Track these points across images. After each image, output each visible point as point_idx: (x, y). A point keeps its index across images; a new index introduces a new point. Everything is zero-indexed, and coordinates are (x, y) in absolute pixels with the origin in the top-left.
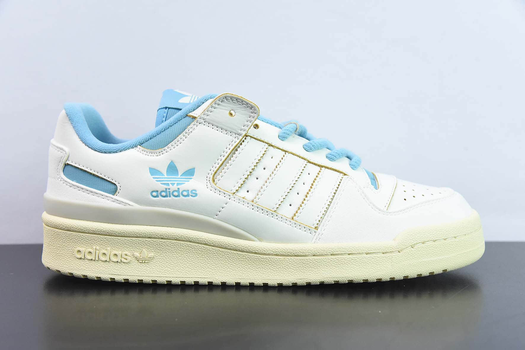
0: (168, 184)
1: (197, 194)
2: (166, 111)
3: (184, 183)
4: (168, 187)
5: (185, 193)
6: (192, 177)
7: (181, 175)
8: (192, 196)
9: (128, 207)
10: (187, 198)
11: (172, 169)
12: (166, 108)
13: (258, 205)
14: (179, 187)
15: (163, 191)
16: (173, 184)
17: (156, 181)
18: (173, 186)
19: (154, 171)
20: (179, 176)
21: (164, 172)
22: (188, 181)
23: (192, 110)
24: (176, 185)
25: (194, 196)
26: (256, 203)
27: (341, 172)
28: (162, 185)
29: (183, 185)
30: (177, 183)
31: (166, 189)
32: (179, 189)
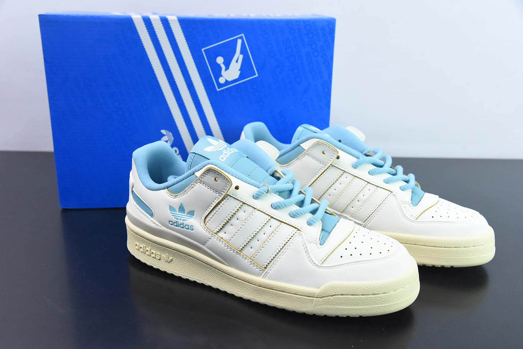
0: (178, 219)
1: (193, 229)
2: (194, 154)
3: (187, 220)
4: (177, 221)
5: (187, 227)
6: (193, 216)
7: (187, 214)
8: (190, 229)
9: (158, 227)
10: (187, 230)
11: (182, 209)
12: (194, 153)
13: (229, 244)
14: (183, 222)
15: (175, 223)
16: (180, 219)
17: (172, 216)
18: (180, 220)
19: (171, 208)
20: (185, 215)
21: (177, 210)
22: (190, 219)
23: (197, 170)
24: (182, 220)
25: (192, 230)
26: (228, 243)
27: (296, 228)
28: (174, 218)
29: (186, 221)
30: (183, 219)
31: (177, 222)
32: (183, 223)
